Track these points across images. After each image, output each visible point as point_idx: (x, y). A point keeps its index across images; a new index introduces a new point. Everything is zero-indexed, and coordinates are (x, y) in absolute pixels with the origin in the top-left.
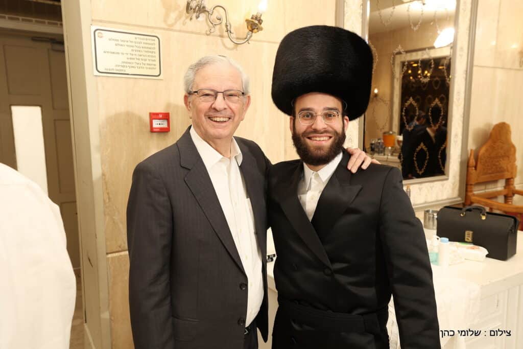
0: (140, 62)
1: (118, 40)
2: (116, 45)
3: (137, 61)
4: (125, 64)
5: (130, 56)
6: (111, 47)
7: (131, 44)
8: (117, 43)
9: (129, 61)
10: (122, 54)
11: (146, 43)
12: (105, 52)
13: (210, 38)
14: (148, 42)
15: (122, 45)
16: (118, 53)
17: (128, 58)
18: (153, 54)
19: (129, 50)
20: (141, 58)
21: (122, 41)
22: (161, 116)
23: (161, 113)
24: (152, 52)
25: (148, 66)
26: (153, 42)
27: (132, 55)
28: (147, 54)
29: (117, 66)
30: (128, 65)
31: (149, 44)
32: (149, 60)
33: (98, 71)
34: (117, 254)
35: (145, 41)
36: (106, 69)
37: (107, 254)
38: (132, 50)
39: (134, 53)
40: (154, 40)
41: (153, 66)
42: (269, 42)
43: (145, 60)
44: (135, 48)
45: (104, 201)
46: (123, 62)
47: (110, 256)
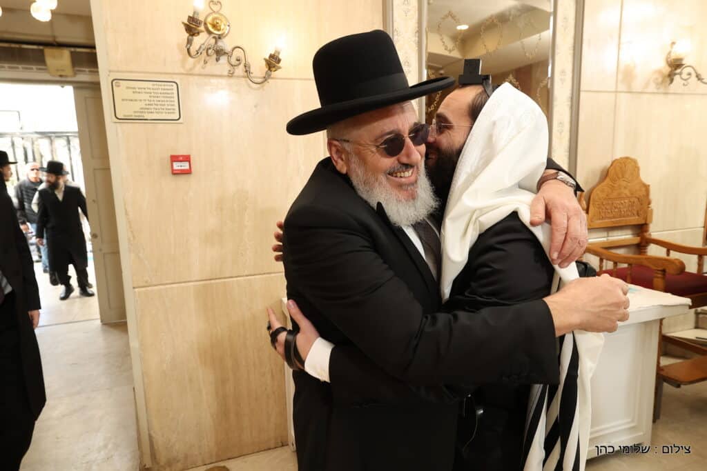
0: (159, 107)
1: (134, 88)
2: (134, 92)
3: (156, 107)
4: (143, 110)
5: (147, 102)
6: (129, 94)
7: (149, 91)
8: (134, 90)
9: (147, 107)
10: (141, 100)
11: (164, 89)
12: (123, 100)
13: (232, 81)
14: (166, 87)
15: (139, 93)
16: (136, 100)
17: (146, 105)
18: (172, 99)
19: (147, 97)
20: (158, 103)
21: (139, 88)
22: (181, 158)
23: (181, 156)
24: (171, 97)
25: (167, 111)
26: (171, 87)
27: (151, 101)
28: (166, 99)
29: (135, 112)
30: (146, 110)
31: (168, 90)
32: (168, 105)
33: (118, 119)
34: (143, 289)
35: (163, 87)
36: (125, 116)
37: (134, 288)
38: (150, 97)
39: (152, 99)
40: (172, 86)
41: (172, 111)
42: (301, 79)
43: (164, 105)
44: (152, 94)
45: (129, 239)
46: (142, 109)
47: (136, 290)
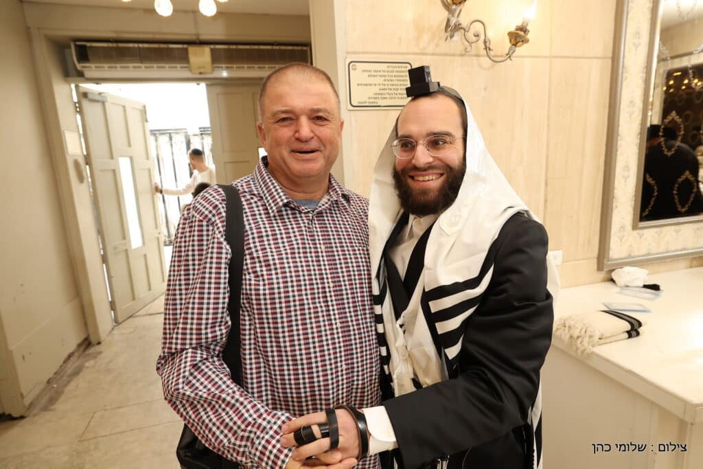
0: (392, 92)
1: (370, 71)
2: (369, 76)
3: (389, 92)
4: (378, 96)
5: (382, 87)
6: (364, 78)
7: (384, 74)
8: (370, 73)
9: (382, 92)
10: (375, 85)
11: (399, 71)
12: (358, 85)
13: (466, 58)
14: (400, 69)
15: (374, 76)
16: (371, 85)
17: (380, 89)
18: (405, 83)
19: (380, 80)
20: (392, 87)
21: (376, 71)
24: (404, 81)
25: (400, 96)
26: (405, 69)
27: (385, 85)
28: (399, 83)
29: (369, 98)
30: (380, 96)
31: (401, 72)
32: (401, 89)
33: (353, 106)
35: (398, 69)
36: (360, 103)
38: (385, 80)
39: (386, 83)
40: (406, 67)
41: (404, 96)
43: (397, 89)
44: (386, 78)
46: (376, 94)
